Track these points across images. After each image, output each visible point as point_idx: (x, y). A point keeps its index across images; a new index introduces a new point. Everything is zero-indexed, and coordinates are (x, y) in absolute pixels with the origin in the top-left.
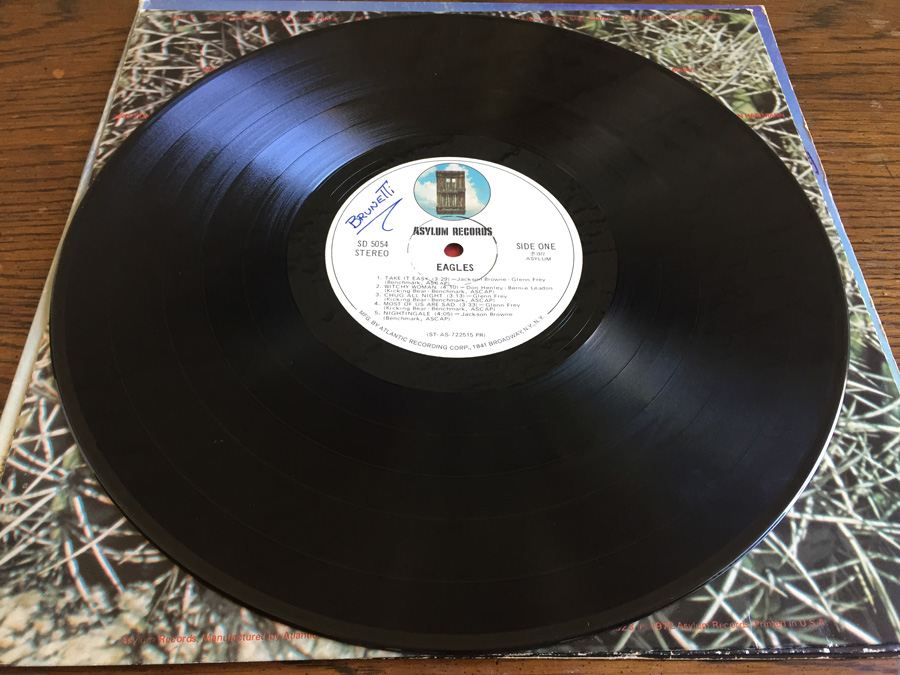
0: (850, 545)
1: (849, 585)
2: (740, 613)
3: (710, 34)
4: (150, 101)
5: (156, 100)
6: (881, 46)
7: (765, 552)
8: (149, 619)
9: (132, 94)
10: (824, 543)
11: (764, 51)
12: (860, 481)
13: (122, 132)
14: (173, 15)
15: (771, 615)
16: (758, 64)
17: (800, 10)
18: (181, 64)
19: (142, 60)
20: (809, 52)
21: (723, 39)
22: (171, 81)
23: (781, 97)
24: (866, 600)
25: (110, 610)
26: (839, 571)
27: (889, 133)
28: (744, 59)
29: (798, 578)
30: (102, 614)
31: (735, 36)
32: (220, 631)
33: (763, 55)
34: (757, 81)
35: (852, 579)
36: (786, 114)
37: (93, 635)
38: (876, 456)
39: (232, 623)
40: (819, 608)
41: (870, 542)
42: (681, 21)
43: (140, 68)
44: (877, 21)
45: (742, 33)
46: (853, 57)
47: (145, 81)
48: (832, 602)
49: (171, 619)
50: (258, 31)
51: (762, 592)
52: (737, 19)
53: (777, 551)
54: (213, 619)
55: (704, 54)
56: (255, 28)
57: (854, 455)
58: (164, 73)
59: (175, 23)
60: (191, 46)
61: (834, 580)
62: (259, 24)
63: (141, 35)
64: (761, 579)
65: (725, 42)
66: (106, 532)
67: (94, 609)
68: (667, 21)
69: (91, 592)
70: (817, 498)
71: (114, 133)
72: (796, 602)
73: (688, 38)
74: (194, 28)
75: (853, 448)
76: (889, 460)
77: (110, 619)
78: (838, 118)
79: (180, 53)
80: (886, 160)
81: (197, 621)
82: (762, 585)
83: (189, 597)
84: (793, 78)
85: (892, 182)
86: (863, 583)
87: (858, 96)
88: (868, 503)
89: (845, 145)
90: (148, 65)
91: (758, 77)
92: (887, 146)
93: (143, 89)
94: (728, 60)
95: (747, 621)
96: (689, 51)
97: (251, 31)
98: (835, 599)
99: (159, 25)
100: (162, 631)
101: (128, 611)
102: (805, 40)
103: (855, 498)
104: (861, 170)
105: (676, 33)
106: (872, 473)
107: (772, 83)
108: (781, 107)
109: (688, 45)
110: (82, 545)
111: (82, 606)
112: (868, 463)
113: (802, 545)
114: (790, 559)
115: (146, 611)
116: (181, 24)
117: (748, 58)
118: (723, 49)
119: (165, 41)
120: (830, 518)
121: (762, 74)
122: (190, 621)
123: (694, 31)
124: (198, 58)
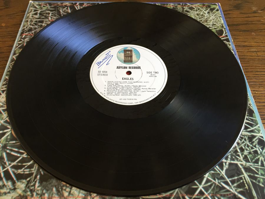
0: (241, 170)
1: (241, 183)
2: (207, 192)
3: (204, 11)
4: (33, 30)
5: (35, 30)
6: (255, 16)
7: (215, 172)
8: (25, 191)
9: (28, 28)
10: (234, 170)
11: (220, 17)
12: (245, 150)
13: (24, 39)
14: (42, 4)
15: (216, 192)
16: (219, 21)
17: (231, 4)
18: (43, 19)
19: (31, 17)
20: (233, 17)
21: (208, 13)
22: (40, 24)
23: (225, 31)
24: (246, 188)
25: (13, 188)
26: (238, 179)
27: (258, 43)
28: (214, 19)
29: (225, 180)
30: (11, 189)
31: (212, 12)
32: (46, 195)
33: (220, 18)
34: (218, 26)
35: (242, 181)
36: (227, 36)
37: (8, 196)
38: (250, 143)
39: (50, 193)
40: (231, 190)
41: (248, 169)
42: (196, 7)
43: (30, 20)
44: (254, 8)
45: (214, 11)
46: (246, 19)
47: (32, 24)
48: (235, 188)
49: (32, 191)
50: (67, 9)
51: (214, 185)
52: (213, 6)
53: (219, 172)
54: (44, 191)
55: (202, 17)
56: (66, 8)
57: (243, 142)
58: (38, 21)
59: (42, 6)
60: (47, 13)
61: (236, 181)
62: (68, 7)
63: (32, 10)
64: (214, 181)
65: (209, 14)
66: (13, 164)
67: (8, 188)
68: (192, 7)
69: (7, 182)
70: (232, 155)
71: (22, 39)
72: (224, 188)
73: (198, 12)
74: (48, 8)
75: (243, 140)
76: (254, 144)
77: (13, 191)
78: (242, 38)
79: (43, 15)
80: (256, 51)
81: (39, 192)
82: (214, 183)
83: (37, 184)
84: (228, 25)
85: (258, 58)
86: (245, 182)
87: (248, 31)
88: (247, 157)
89: (244, 46)
90: (33, 19)
91: (218, 25)
92: (257, 46)
93: (31, 26)
94: (210, 19)
95: (209, 194)
96: (198, 16)
97: (65, 9)
98: (236, 187)
99: (37, 7)
100: (29, 195)
101: (18, 189)
102: (232, 13)
103: (243, 156)
104: (249, 54)
105: (194, 11)
106: (249, 148)
107: (223, 27)
108: (225, 34)
109: (198, 15)
110: (5, 167)
111: (5, 186)
112: (248, 145)
113: (226, 170)
114: (223, 175)
115: (24, 189)
116: (44, 6)
117: (216, 19)
118: (208, 16)
119: (39, 12)
120: (236, 162)
121: (220, 24)
122: (37, 192)
123: (200, 10)
124: (49, 17)
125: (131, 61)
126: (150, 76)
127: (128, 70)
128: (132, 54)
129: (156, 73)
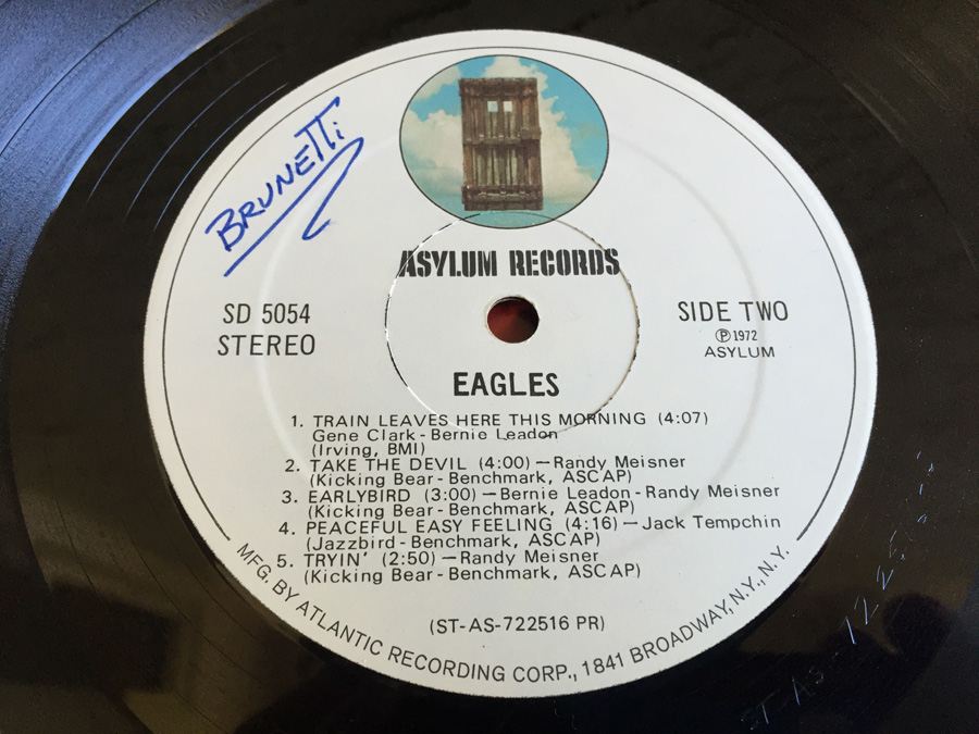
125: (526, 198)
126: (709, 352)
127: (506, 285)
128: (534, 119)
129: (765, 311)
